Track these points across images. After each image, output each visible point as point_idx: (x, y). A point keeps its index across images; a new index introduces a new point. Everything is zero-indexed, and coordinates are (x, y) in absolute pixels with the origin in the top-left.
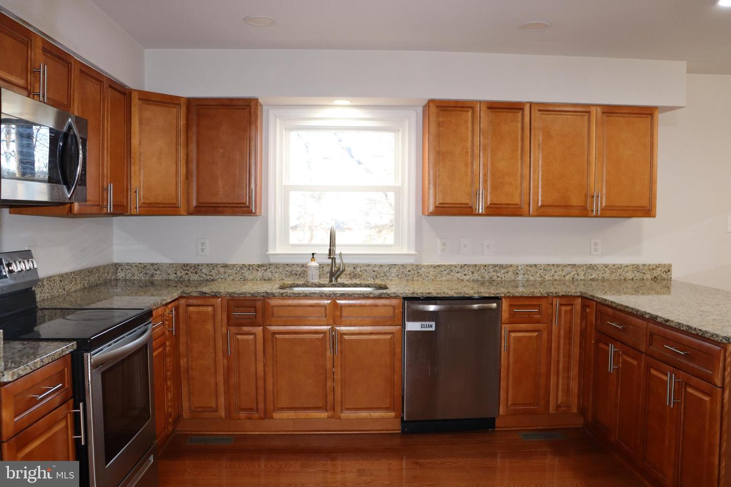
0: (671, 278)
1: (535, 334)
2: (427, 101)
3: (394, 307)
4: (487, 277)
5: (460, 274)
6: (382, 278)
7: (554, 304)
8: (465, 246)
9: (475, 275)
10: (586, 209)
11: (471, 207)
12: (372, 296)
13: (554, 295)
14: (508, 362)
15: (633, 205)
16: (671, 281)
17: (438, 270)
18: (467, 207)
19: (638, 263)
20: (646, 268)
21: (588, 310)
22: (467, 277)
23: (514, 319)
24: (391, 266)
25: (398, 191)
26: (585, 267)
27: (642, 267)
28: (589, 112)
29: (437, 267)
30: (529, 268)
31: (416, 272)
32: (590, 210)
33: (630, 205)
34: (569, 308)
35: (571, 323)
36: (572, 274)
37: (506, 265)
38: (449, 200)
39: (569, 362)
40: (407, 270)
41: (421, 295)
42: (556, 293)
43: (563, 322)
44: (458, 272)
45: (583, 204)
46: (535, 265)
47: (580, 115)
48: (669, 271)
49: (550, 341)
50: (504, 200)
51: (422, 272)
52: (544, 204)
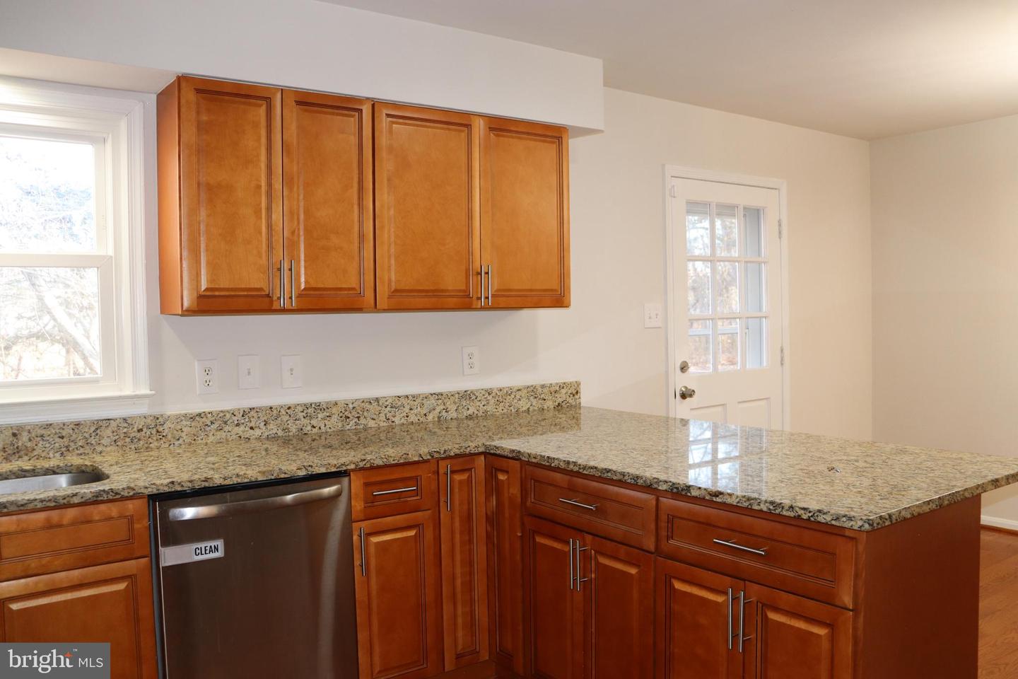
0: (580, 403)
1: (412, 533)
2: (173, 79)
3: (131, 520)
4: (294, 429)
5: (242, 428)
6: (82, 451)
7: (442, 471)
8: (249, 373)
9: (271, 426)
10: (468, 296)
11: (268, 296)
12: (76, 500)
13: (443, 456)
14: (369, 594)
15: (538, 287)
16: (580, 408)
17: (199, 422)
18: (262, 296)
19: (534, 384)
20: (546, 390)
21: (502, 477)
22: (257, 432)
23: (374, 509)
24: (99, 425)
25: (105, 266)
26: (457, 396)
27: (540, 390)
28: (468, 126)
29: (197, 418)
30: (367, 406)
31: (154, 431)
32: (475, 298)
33: (533, 288)
34: (464, 476)
35: (470, 503)
36: (438, 409)
37: (327, 403)
38: (224, 283)
39: (471, 574)
40: (135, 429)
41: (190, 485)
42: (445, 451)
43: (457, 503)
44: (238, 425)
45: (463, 287)
46: (377, 400)
47: (455, 130)
48: (577, 393)
49: (438, 539)
50: (329, 281)
51: (166, 431)
52: (398, 288)
